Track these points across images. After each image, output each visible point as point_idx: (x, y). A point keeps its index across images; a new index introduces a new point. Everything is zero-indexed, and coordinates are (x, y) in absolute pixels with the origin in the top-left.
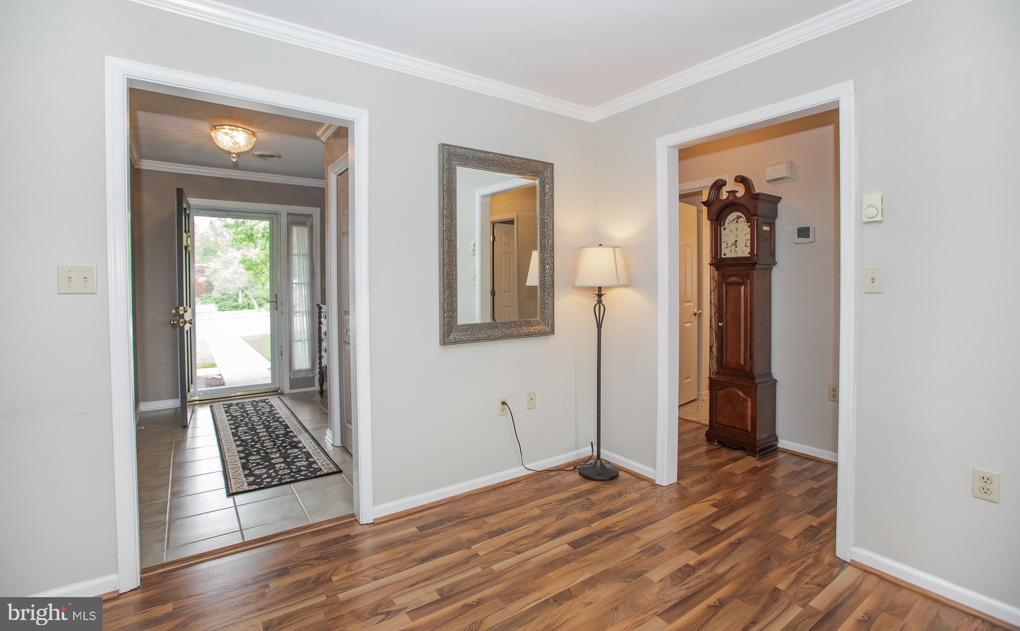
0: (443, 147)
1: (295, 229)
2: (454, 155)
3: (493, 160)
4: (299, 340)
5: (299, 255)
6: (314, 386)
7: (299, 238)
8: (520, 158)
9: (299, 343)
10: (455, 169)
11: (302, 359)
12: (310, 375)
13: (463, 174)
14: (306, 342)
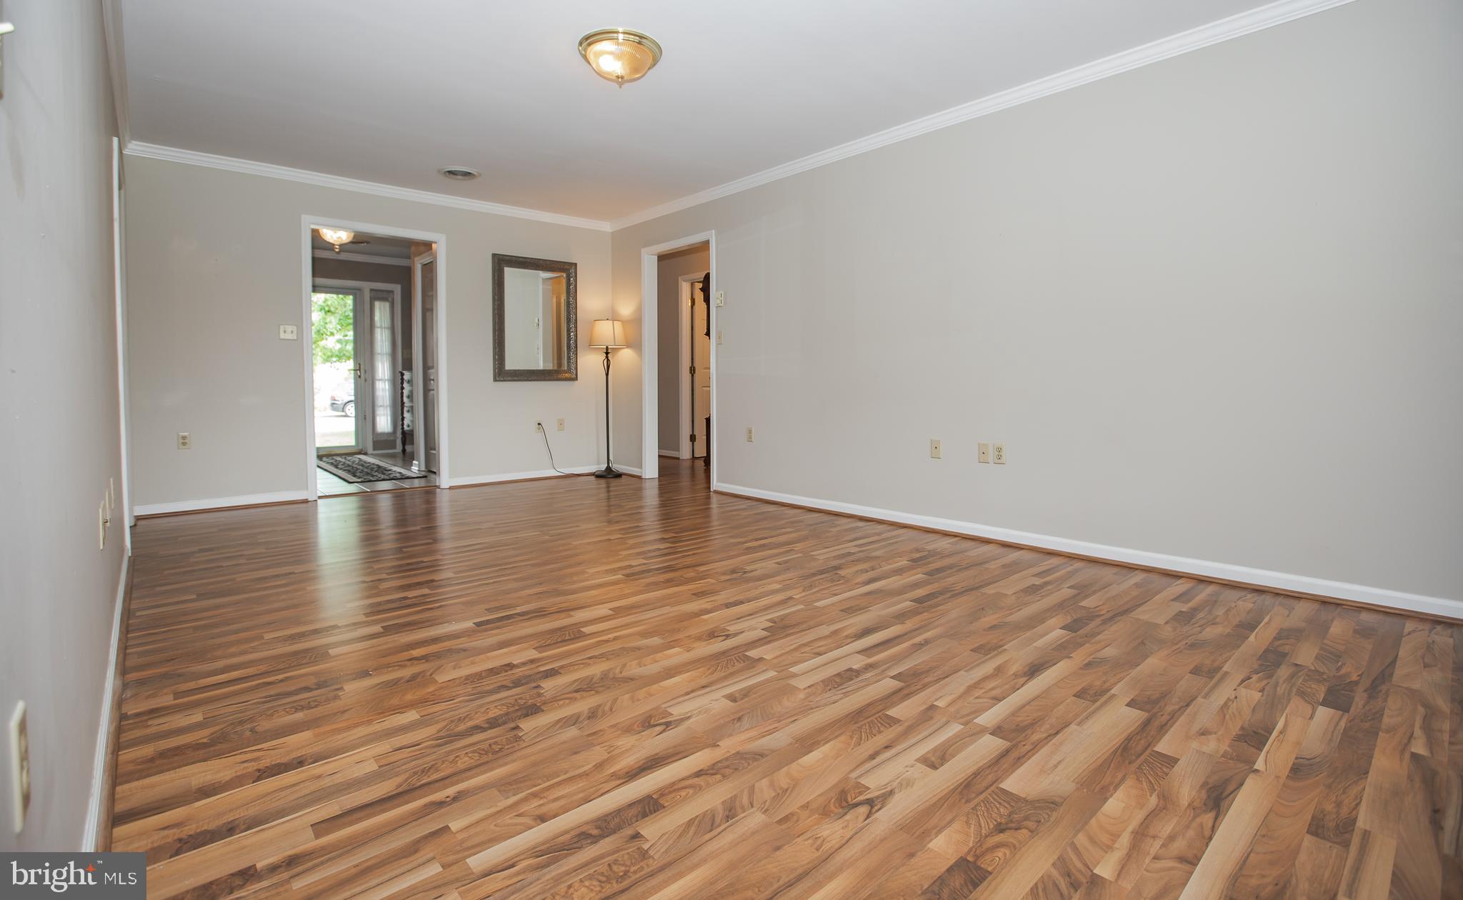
0: (494, 255)
1: (377, 304)
2: (503, 260)
3: (530, 263)
4: (381, 406)
5: (381, 327)
6: (395, 448)
7: (381, 313)
8: (550, 261)
9: (381, 408)
10: (503, 269)
11: (384, 423)
12: (392, 438)
13: (509, 272)
14: (388, 408)
